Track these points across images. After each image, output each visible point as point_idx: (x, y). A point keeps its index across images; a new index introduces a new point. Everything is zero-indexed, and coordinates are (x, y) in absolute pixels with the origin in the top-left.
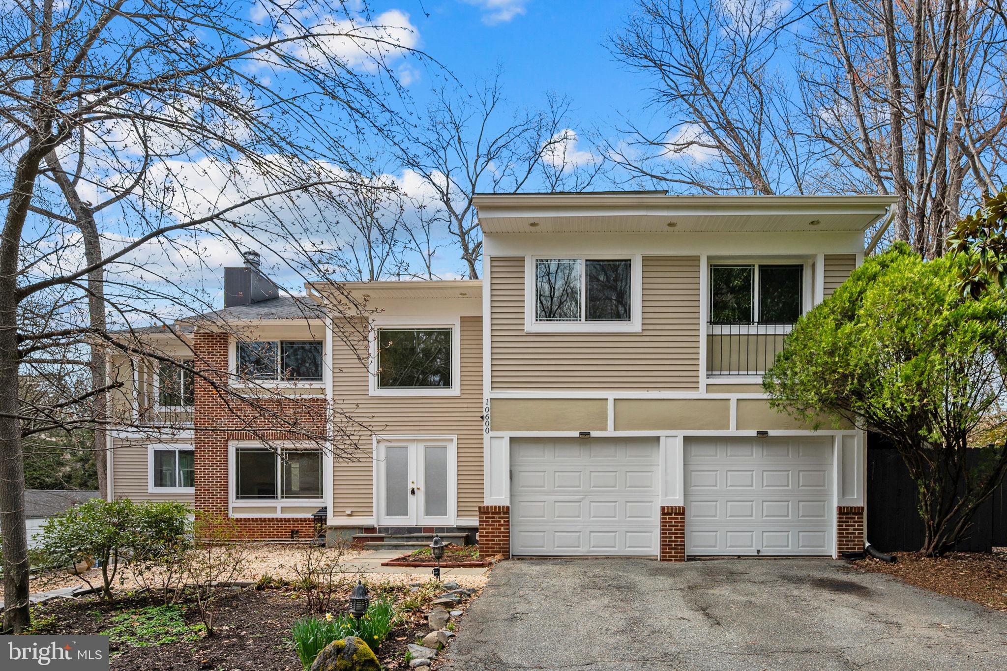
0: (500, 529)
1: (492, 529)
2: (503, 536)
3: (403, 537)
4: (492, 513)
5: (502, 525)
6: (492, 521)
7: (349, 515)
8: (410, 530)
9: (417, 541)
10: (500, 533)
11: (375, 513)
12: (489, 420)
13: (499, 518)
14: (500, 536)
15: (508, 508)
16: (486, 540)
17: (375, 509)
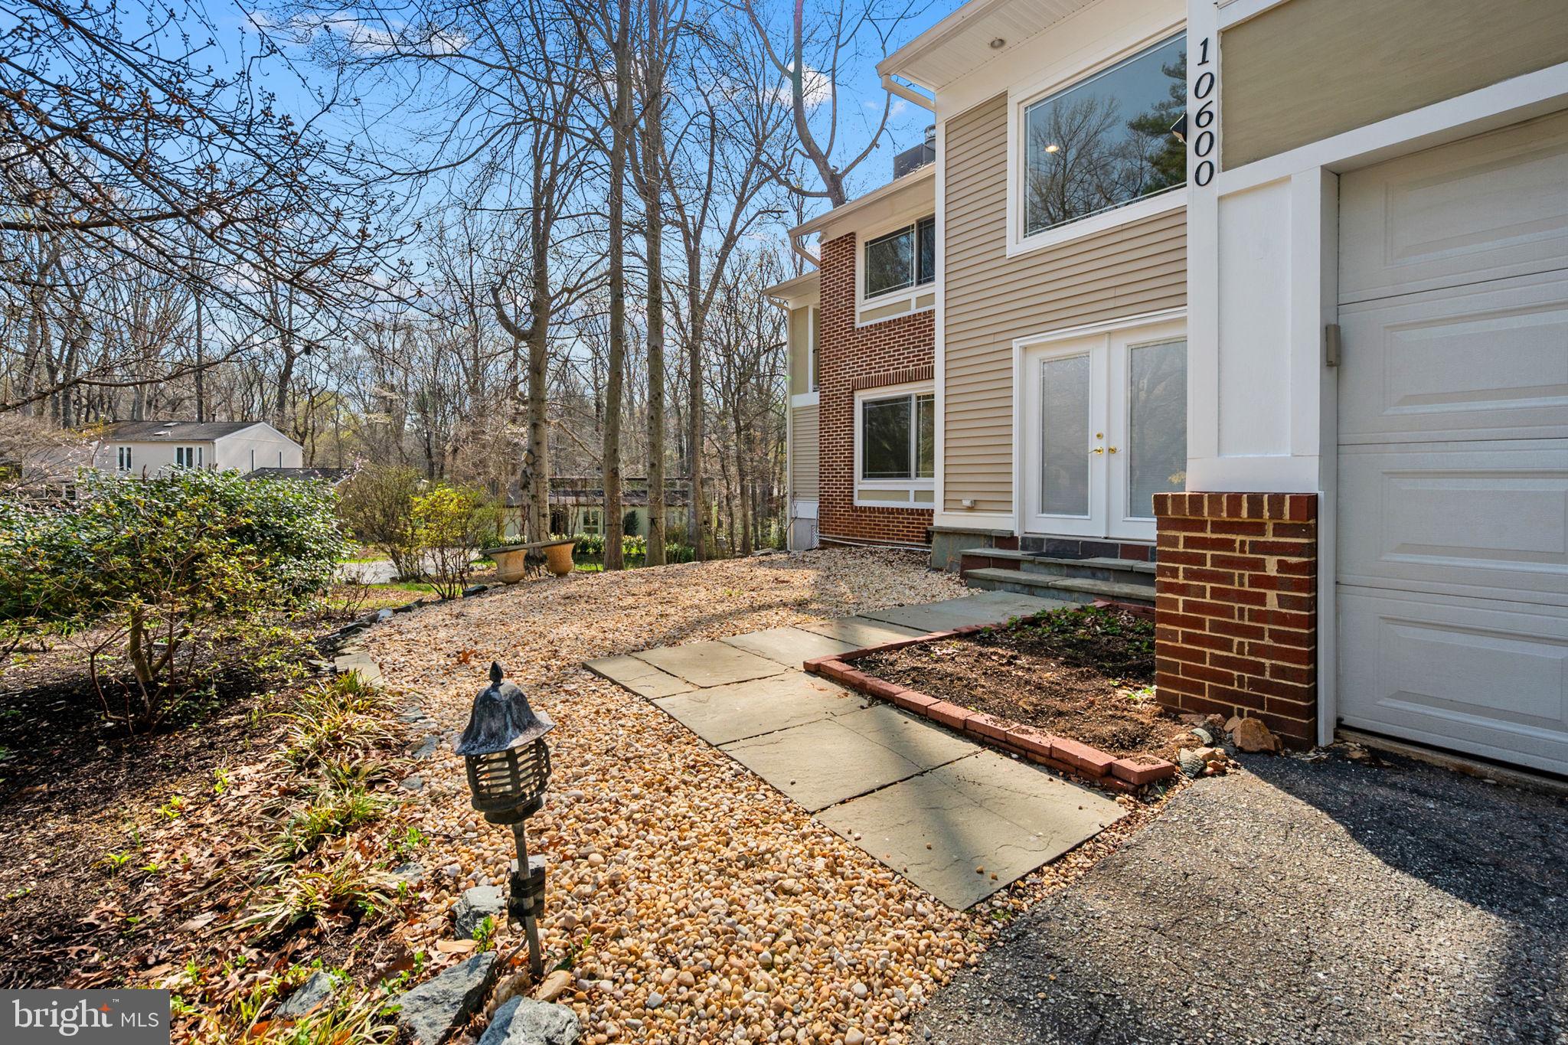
0: (1261, 599)
1: (1215, 593)
2: (1275, 635)
3: (1061, 565)
4: (1218, 527)
5: (1270, 583)
6: (1217, 561)
7: (971, 509)
8: (1092, 548)
9: (1094, 576)
10: (1256, 616)
11: (1015, 506)
12: (1214, 127)
13: (1256, 547)
14: (1258, 633)
15: (1308, 505)
16: (1188, 638)
17: (1015, 497)
